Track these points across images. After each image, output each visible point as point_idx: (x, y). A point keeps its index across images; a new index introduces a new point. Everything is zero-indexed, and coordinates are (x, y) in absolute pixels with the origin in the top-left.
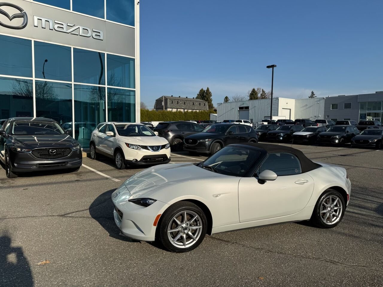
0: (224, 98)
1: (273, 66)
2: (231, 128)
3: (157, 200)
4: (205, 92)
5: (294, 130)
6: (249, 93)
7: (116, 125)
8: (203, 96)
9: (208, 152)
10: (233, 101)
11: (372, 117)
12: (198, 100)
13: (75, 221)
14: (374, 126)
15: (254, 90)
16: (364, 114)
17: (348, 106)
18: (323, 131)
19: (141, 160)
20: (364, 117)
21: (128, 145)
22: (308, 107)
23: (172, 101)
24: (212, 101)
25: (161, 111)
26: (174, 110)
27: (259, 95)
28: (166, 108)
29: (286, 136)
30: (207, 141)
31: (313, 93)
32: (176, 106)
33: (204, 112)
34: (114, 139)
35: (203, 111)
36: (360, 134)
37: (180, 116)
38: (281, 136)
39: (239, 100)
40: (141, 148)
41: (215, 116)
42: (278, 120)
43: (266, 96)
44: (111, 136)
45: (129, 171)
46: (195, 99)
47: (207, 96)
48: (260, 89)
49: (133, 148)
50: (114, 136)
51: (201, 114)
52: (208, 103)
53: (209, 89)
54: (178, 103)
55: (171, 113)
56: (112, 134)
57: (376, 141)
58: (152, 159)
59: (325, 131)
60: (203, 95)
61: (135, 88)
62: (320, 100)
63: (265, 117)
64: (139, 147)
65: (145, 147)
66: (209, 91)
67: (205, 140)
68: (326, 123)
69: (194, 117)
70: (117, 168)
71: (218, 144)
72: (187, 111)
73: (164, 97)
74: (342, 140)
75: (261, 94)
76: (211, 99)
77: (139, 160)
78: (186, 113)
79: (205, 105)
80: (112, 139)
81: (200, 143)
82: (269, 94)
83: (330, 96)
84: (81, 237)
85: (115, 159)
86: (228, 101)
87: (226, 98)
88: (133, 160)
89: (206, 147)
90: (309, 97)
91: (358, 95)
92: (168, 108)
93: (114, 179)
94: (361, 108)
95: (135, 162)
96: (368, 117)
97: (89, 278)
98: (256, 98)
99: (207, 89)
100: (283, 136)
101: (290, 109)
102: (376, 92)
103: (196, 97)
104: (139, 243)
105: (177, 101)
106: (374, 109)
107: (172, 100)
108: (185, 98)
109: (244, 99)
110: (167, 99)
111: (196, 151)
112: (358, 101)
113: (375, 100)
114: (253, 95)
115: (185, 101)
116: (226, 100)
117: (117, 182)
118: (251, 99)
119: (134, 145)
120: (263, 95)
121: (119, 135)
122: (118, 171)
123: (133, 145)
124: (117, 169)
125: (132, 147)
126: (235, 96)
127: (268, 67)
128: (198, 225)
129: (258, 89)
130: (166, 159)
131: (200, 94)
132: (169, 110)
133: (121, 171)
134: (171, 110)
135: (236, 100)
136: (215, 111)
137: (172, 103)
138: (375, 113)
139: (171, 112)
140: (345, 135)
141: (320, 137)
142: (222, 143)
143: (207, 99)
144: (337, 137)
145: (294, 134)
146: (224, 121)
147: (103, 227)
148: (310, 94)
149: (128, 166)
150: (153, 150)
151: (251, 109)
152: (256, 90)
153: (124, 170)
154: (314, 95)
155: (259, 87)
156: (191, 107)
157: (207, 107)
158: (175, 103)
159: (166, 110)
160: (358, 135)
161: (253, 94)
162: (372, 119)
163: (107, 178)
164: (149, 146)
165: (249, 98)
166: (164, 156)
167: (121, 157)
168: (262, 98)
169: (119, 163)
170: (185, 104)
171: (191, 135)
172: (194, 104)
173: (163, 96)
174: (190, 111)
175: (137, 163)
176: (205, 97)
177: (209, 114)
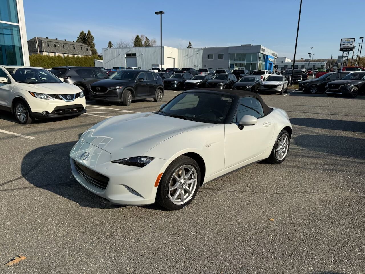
0: (108, 43)
1: (161, 13)
2: (140, 75)
3: (155, 158)
4: (87, 35)
5: (186, 78)
6: (133, 40)
7: (7, 69)
8: (85, 40)
9: (119, 100)
10: (117, 47)
11: (238, 67)
12: (79, 44)
13: (15, 195)
14: (244, 74)
15: (138, 36)
16: (232, 64)
17: (221, 57)
18: (209, 79)
19: (53, 112)
20: (233, 67)
21: (33, 94)
22: (189, 56)
23: (48, 44)
24: (94, 46)
25: (36, 55)
26: (52, 55)
27: (143, 43)
28: (41, 52)
29: (179, 84)
30: (118, 89)
31: (190, 43)
32: (53, 50)
33: (88, 58)
34: (9, 86)
35: (86, 56)
36: (239, 81)
37: (60, 61)
38: (175, 84)
39: (124, 47)
40: (51, 97)
41: (101, 62)
42: (167, 69)
43: (150, 43)
44: (4, 83)
45: (37, 125)
46: (75, 43)
47: (88, 39)
48: (144, 36)
49: (41, 98)
50: (9, 82)
51: (84, 59)
52: (91, 47)
53: (90, 33)
54: (55, 46)
55: (48, 58)
56: (6, 80)
57: (252, 87)
58: (66, 110)
59: (212, 79)
60: (84, 38)
61: (19, 23)
62: (199, 51)
63: (152, 65)
64: (48, 96)
65: (57, 97)
66: (91, 34)
67: (116, 88)
68: (208, 72)
69: (77, 63)
70: (19, 122)
71: (129, 92)
72: (68, 56)
73: (38, 38)
74: (225, 87)
75: (145, 42)
76: (94, 43)
77: (50, 112)
78: (67, 58)
79: (87, 50)
80: (6, 87)
81: (111, 91)
82: (152, 42)
83: (206, 47)
84: (42, 214)
85: (16, 113)
86: (112, 47)
87: (110, 43)
88: (43, 112)
89: (117, 95)
90: (187, 47)
91: (228, 47)
92: (44, 52)
93: (26, 136)
94: (231, 59)
95: (45, 114)
96: (235, 67)
97: (99, 265)
98: (140, 45)
99: (88, 32)
100: (177, 84)
101: (174, 58)
102: (242, 45)
103: (76, 40)
104: (124, 207)
105: (54, 44)
106: (240, 60)
107: (48, 42)
108: (64, 41)
109: (129, 45)
110: (41, 41)
111: (107, 99)
112: (229, 53)
113: (241, 52)
114: (138, 42)
115: (64, 44)
116: (110, 45)
117: (33, 140)
118: (136, 46)
119: (42, 94)
120: (147, 43)
121: (16, 81)
122: (23, 127)
123: (39, 94)
124: (20, 124)
125: (39, 96)
126: (120, 42)
127: (157, 13)
128: (193, 177)
129: (142, 36)
130: (81, 109)
131: (81, 37)
132: (45, 54)
133: (27, 126)
134: (47, 53)
135: (121, 46)
136: (100, 57)
137: (48, 45)
138: (240, 64)
139: (48, 56)
140: (227, 82)
141: (208, 84)
142: (133, 90)
143: (90, 43)
144: (222, 84)
145: (186, 82)
146: (114, 67)
147: (63, 196)
148: (188, 45)
149: (36, 119)
150: (67, 100)
151: (138, 56)
152: (140, 37)
153: (30, 125)
154: (191, 45)
155: (143, 34)
156: (72, 51)
157: (91, 52)
158: (52, 45)
159: (41, 54)
160: (237, 82)
161: (137, 40)
162: (238, 69)
163: (16, 137)
164: (61, 95)
165: (133, 45)
166: (80, 107)
167: (24, 110)
168: (146, 46)
169: (22, 117)
170: (64, 47)
171: (95, 83)
172: (74, 48)
173: (36, 37)
174: (71, 56)
175: (48, 116)
176: (87, 40)
177: (93, 60)
